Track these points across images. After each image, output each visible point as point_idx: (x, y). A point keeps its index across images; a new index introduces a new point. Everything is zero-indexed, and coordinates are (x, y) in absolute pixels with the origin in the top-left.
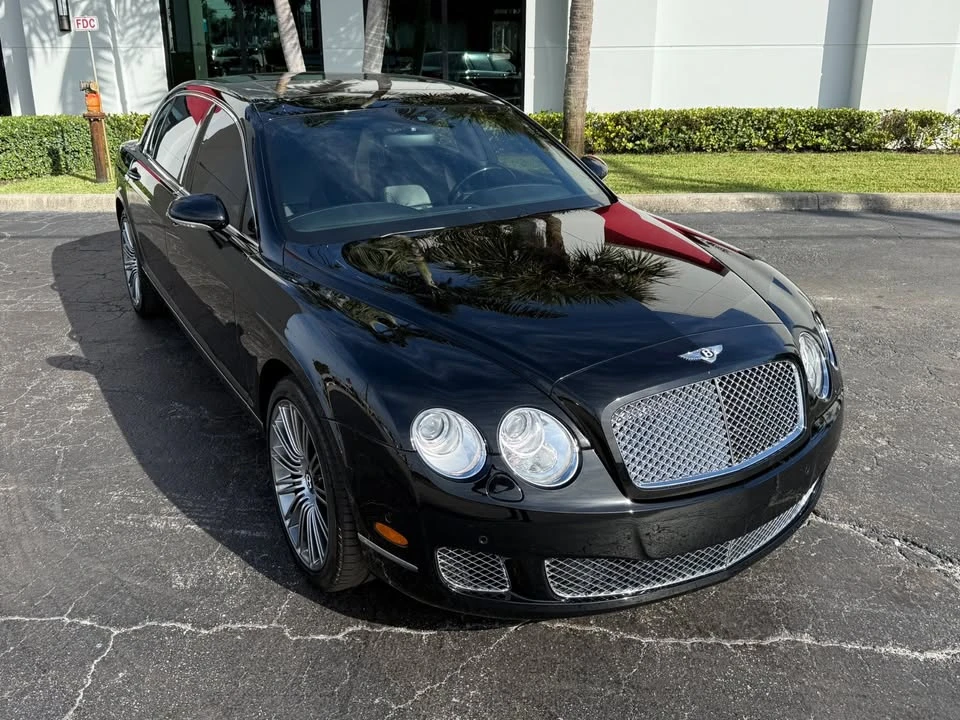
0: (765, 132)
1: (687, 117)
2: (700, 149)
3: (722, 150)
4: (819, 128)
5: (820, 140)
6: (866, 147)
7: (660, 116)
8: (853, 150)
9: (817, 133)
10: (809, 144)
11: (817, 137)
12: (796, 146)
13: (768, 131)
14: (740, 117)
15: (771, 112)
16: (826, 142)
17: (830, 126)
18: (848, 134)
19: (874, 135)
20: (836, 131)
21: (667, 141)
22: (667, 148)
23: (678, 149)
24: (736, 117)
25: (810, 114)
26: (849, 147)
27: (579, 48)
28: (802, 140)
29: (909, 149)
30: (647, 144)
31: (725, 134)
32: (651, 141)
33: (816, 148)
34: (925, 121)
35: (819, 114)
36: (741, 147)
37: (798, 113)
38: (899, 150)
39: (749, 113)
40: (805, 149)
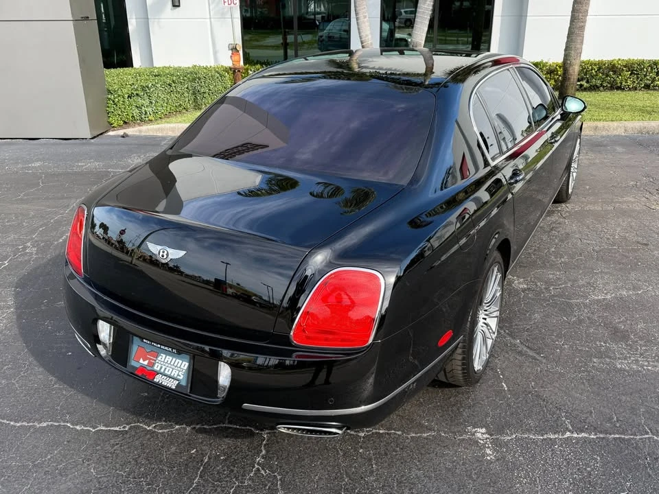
1: (614, 65)
2: (619, 88)
3: (635, 89)
7: (595, 65)
14: (649, 66)
21: (599, 82)
22: (598, 87)
23: (605, 89)
24: (647, 65)
27: (581, 17)
30: (585, 85)
31: (638, 78)
32: (587, 82)
36: (647, 87)
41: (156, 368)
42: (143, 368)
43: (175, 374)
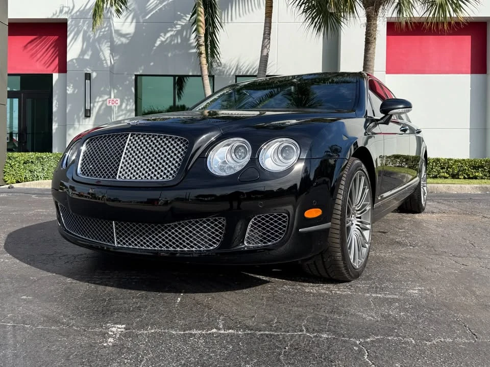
0: (447, 170)
4: (476, 168)
5: (477, 174)
9: (475, 170)
10: (471, 176)
11: (475, 172)
12: (464, 177)
13: (449, 169)
14: (434, 162)
15: (450, 160)
16: (480, 175)
17: (482, 167)
20: (485, 169)
24: (432, 161)
25: (470, 161)
28: (467, 174)
33: (475, 178)
35: (475, 161)
36: (435, 177)
37: (464, 160)
39: (438, 160)
40: (469, 178)
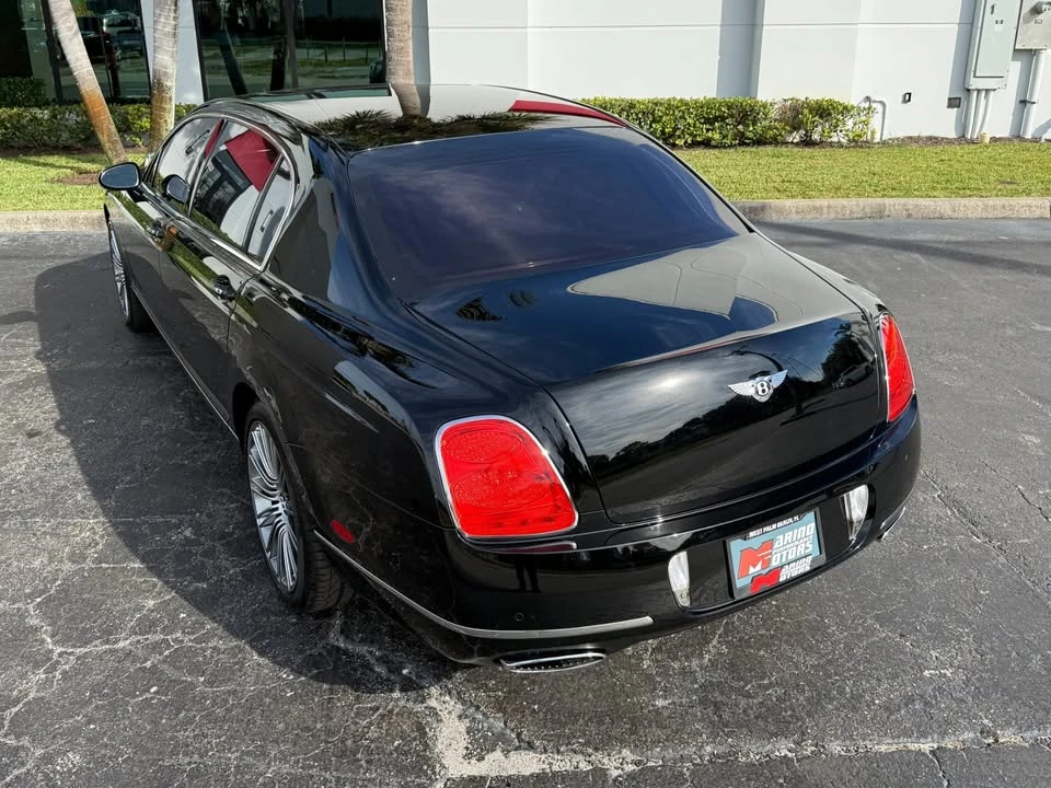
0: (651, 126)
4: (710, 121)
5: (710, 134)
6: (760, 142)
8: (748, 145)
9: (708, 126)
10: (699, 139)
11: (708, 130)
12: (686, 142)
13: (654, 125)
14: (622, 110)
15: (655, 104)
16: (717, 136)
17: (721, 119)
18: (740, 127)
19: (770, 128)
20: (727, 124)
24: (617, 109)
25: (699, 105)
26: (742, 141)
28: (692, 135)
29: (807, 142)
33: (707, 144)
34: (824, 111)
35: (709, 104)
37: (686, 104)
38: (797, 144)
39: (632, 106)
40: (695, 144)
41: (775, 564)
42: (757, 580)
43: (801, 551)
